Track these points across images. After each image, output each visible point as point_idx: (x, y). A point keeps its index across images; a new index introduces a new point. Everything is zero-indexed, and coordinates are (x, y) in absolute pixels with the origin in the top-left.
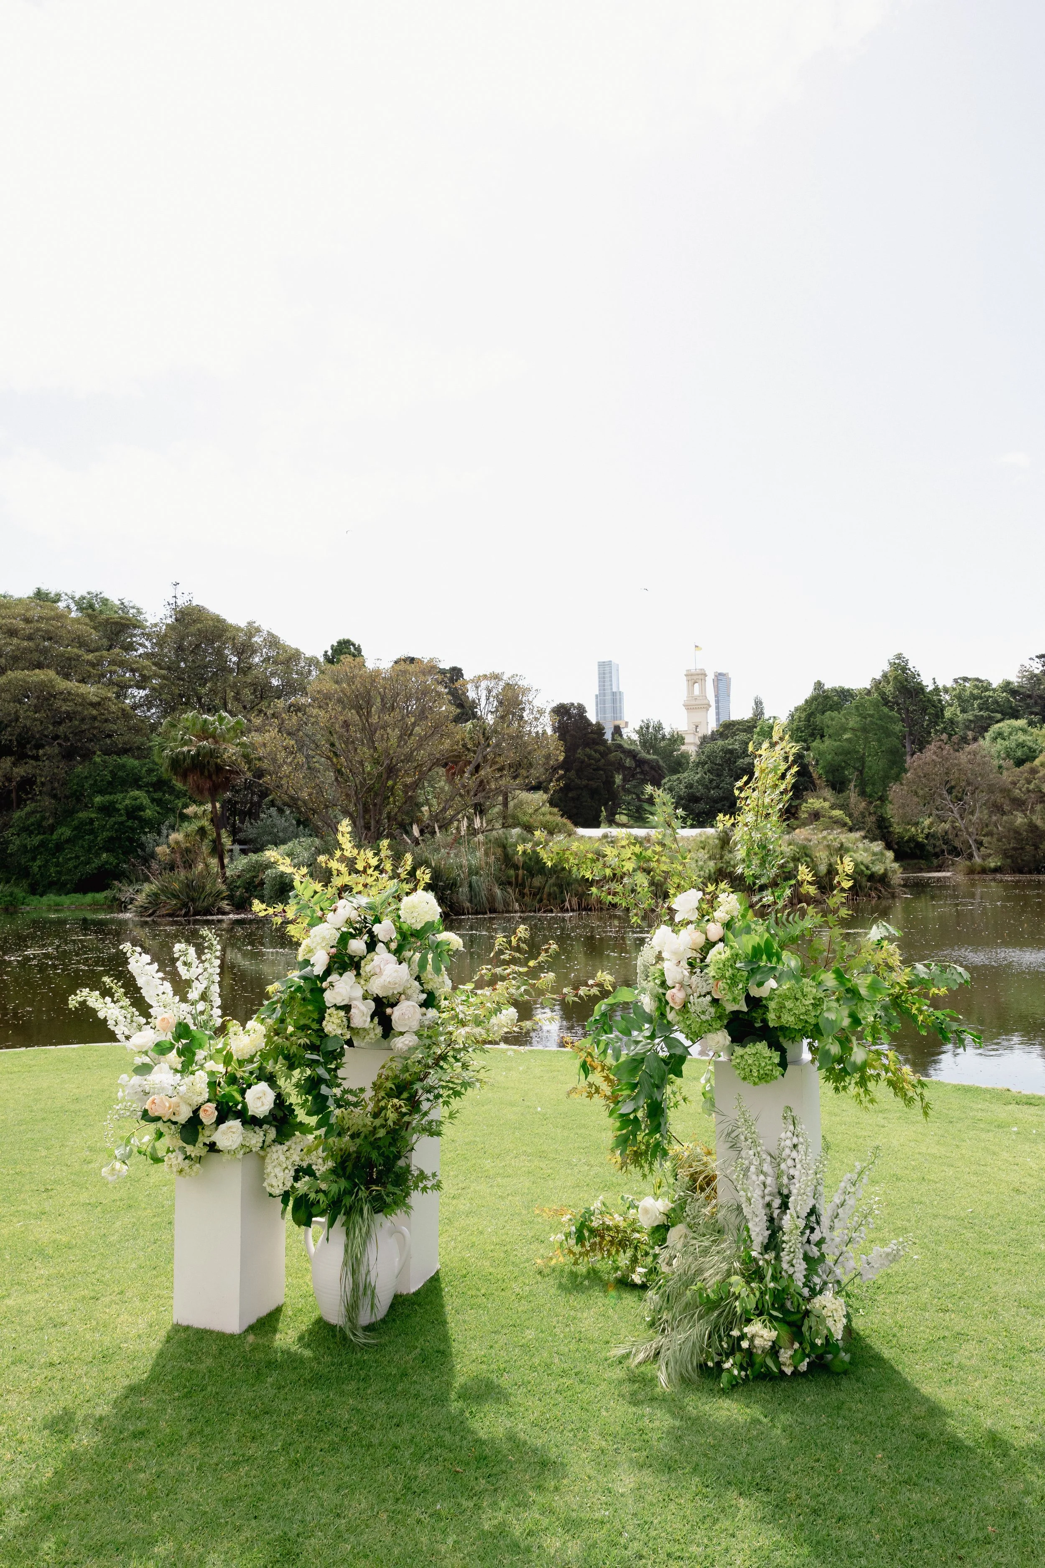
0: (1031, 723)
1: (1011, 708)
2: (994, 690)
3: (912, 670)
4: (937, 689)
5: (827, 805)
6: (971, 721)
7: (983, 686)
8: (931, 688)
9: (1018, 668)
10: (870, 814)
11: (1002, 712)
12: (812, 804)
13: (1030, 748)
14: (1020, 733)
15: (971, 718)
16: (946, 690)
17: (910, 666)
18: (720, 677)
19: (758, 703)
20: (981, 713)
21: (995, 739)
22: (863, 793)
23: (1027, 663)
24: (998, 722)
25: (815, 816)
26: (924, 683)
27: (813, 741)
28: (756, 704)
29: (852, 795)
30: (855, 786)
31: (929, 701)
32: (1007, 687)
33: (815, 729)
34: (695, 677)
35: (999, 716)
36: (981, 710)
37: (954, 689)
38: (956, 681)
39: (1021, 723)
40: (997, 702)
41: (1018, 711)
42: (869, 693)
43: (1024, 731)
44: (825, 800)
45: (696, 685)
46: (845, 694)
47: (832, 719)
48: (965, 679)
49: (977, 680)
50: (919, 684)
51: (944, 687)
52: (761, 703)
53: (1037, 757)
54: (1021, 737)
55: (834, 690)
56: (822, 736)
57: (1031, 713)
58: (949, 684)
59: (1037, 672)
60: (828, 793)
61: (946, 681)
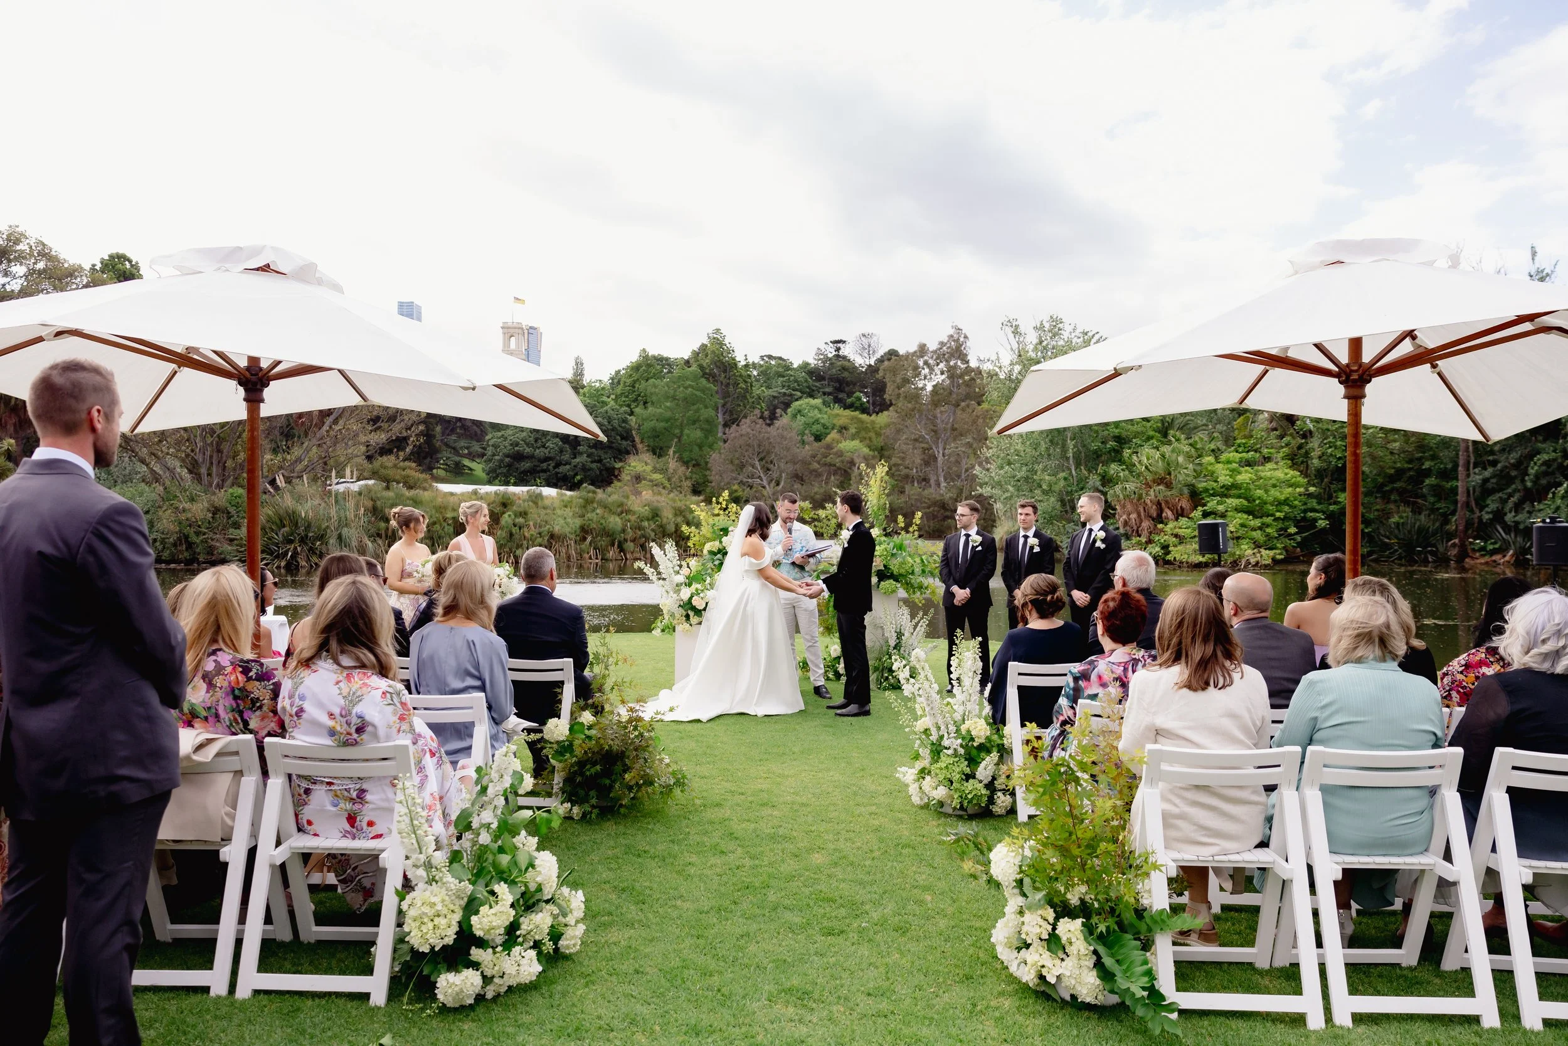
0: (824, 403)
1: (808, 387)
2: (794, 369)
3: (728, 345)
4: (747, 366)
5: (649, 468)
6: (774, 397)
7: (784, 365)
8: (743, 363)
9: (814, 351)
11: (802, 392)
12: (635, 467)
13: (823, 425)
14: (816, 411)
15: (775, 394)
16: (754, 365)
17: (726, 341)
18: (531, 331)
19: (579, 364)
20: (784, 390)
21: (794, 416)
22: (681, 459)
23: (823, 347)
24: (797, 400)
25: (637, 479)
26: (737, 359)
27: (637, 406)
28: (577, 364)
29: (671, 460)
30: (674, 452)
31: (741, 376)
32: (805, 367)
33: (639, 395)
34: (512, 331)
35: (799, 394)
36: (783, 387)
37: (761, 366)
38: (762, 357)
39: (818, 402)
40: (796, 381)
41: (814, 391)
42: (687, 363)
43: (820, 410)
44: (646, 464)
45: (513, 339)
46: (662, 361)
47: (656, 387)
48: (770, 357)
49: (780, 358)
50: (734, 359)
51: (753, 363)
52: (582, 364)
53: (829, 434)
54: (817, 415)
55: (654, 357)
56: (645, 403)
57: (824, 394)
58: (757, 360)
59: (830, 355)
60: (647, 457)
61: (754, 358)
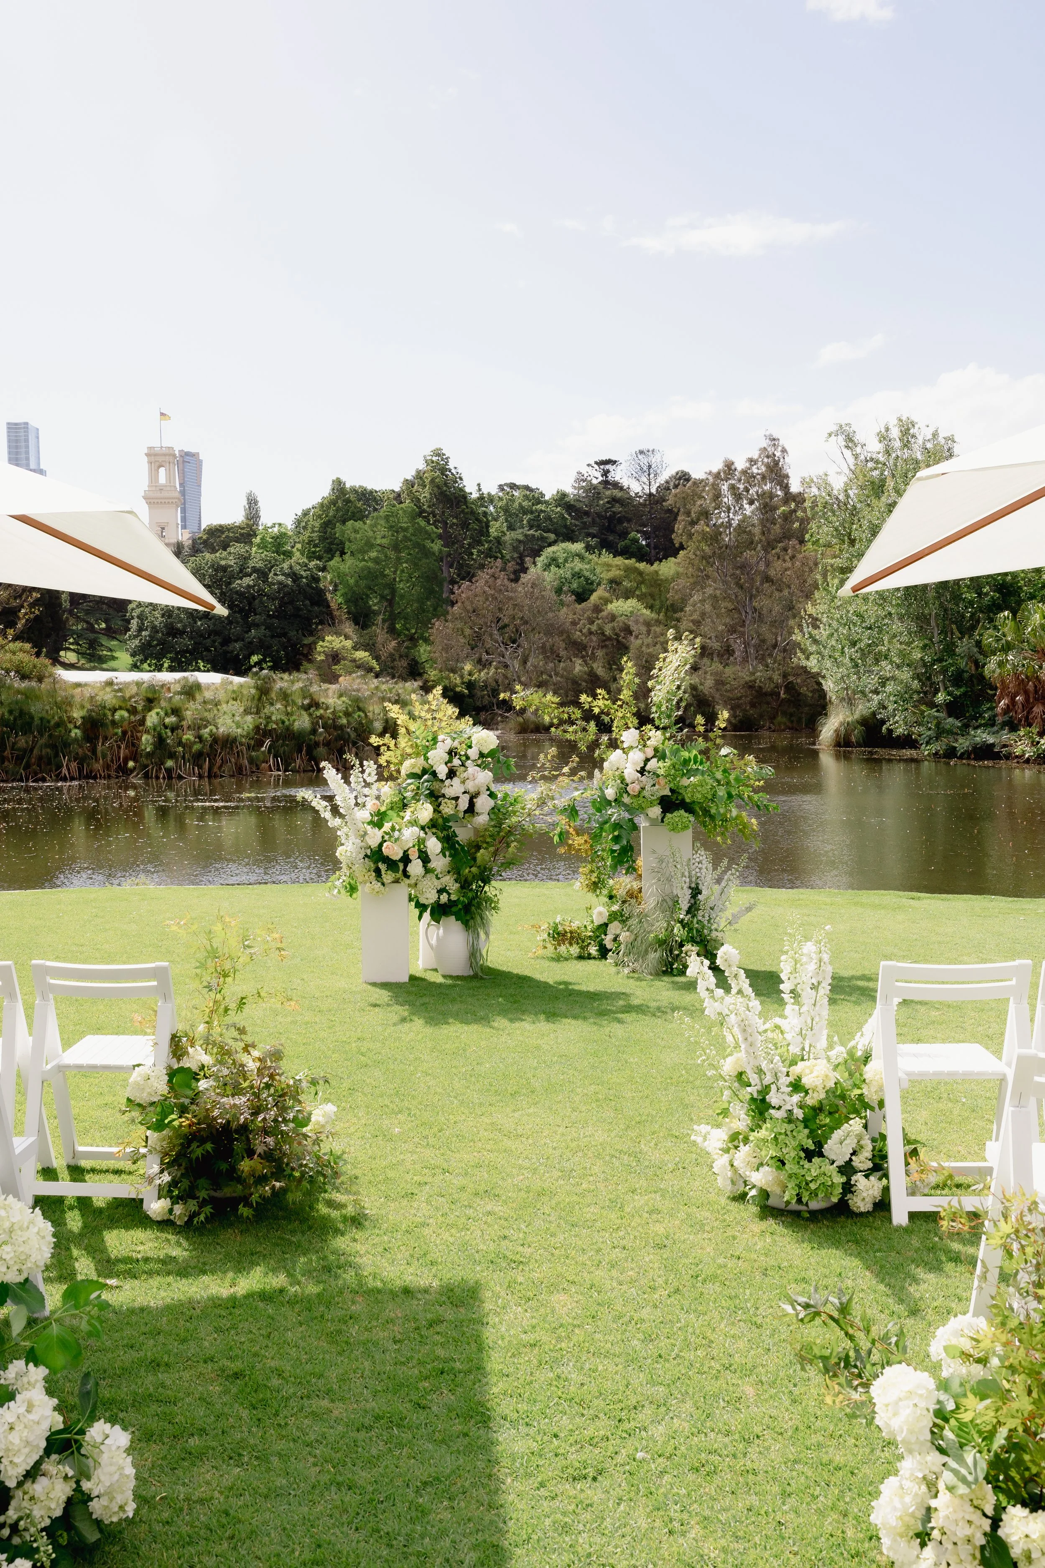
0: (588, 548)
1: (565, 526)
2: (546, 502)
3: (453, 471)
4: (481, 498)
5: (349, 644)
6: (520, 541)
7: (533, 496)
8: (475, 496)
9: (573, 476)
10: (401, 656)
11: (555, 532)
12: (331, 642)
13: (587, 579)
14: (577, 559)
15: (521, 537)
16: (491, 499)
17: (451, 466)
18: (187, 458)
19: (252, 503)
20: (531, 532)
21: (547, 567)
22: (392, 630)
23: (585, 470)
24: (550, 545)
25: (334, 659)
26: (467, 490)
27: (331, 559)
28: (250, 503)
29: (379, 632)
30: (384, 621)
31: (473, 512)
32: (562, 499)
33: (331, 543)
34: (161, 459)
35: (552, 536)
36: (531, 527)
37: (501, 499)
38: (501, 488)
39: (578, 547)
40: (549, 518)
41: (573, 531)
42: (398, 497)
43: (582, 558)
44: (347, 637)
45: (162, 471)
46: (368, 497)
47: (356, 531)
48: (513, 486)
49: (527, 488)
50: (462, 490)
51: (489, 494)
52: (256, 503)
53: (595, 590)
54: (578, 565)
55: (354, 490)
56: (343, 553)
57: (588, 535)
58: (494, 491)
59: (595, 482)
60: (349, 628)
61: (491, 488)
